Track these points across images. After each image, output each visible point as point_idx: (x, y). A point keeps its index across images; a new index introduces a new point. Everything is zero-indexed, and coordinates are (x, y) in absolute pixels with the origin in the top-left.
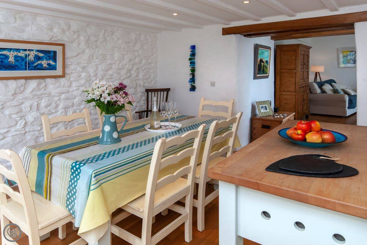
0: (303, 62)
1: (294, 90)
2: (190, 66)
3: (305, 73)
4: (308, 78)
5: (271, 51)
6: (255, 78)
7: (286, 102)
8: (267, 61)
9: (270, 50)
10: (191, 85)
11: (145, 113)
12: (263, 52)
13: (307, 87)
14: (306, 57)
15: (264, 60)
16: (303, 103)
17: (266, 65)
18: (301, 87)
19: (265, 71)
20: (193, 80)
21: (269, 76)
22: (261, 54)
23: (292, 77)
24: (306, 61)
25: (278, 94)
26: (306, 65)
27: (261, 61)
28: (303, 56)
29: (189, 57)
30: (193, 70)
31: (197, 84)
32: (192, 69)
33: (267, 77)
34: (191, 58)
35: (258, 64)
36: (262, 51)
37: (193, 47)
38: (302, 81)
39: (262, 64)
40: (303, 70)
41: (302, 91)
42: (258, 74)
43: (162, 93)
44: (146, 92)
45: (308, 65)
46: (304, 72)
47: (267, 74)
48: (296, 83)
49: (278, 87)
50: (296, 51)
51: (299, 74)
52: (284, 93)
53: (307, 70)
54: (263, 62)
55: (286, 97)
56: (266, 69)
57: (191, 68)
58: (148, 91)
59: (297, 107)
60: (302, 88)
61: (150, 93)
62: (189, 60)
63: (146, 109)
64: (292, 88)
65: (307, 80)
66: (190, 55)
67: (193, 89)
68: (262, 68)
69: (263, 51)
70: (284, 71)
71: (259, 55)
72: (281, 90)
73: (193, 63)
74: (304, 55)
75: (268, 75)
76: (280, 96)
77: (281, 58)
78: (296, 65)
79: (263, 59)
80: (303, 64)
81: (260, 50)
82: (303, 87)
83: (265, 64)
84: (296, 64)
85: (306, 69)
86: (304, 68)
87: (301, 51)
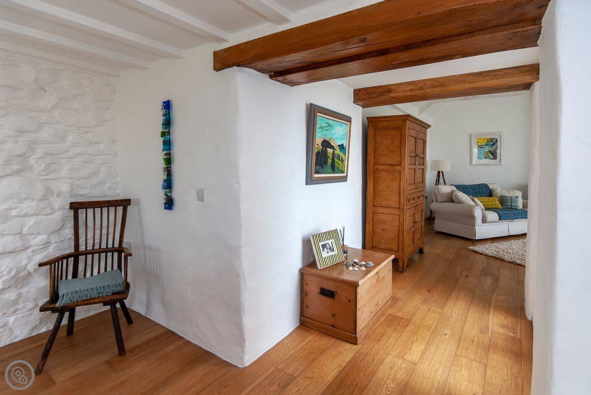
0: (415, 152)
1: (398, 206)
2: (163, 150)
3: (419, 173)
4: (423, 181)
5: (350, 125)
6: (310, 181)
7: (384, 227)
8: (343, 145)
9: (349, 123)
10: (166, 195)
11: (71, 260)
12: (330, 125)
13: (421, 198)
14: (420, 142)
15: (336, 143)
16: (413, 229)
17: (341, 154)
18: (409, 200)
19: (338, 168)
20: (168, 184)
21: (347, 176)
22: (327, 128)
23: (393, 180)
24: (420, 150)
25: (370, 210)
26: (420, 157)
27: (326, 144)
28: (414, 139)
29: (160, 129)
30: (168, 161)
31: (176, 194)
32: (166, 157)
33: (344, 179)
34: (163, 131)
35: (316, 151)
36: (327, 123)
37: (167, 105)
38: (412, 187)
39: (330, 151)
40: (414, 167)
41: (411, 206)
42: (317, 172)
43: (112, 209)
44: (71, 208)
45: (424, 158)
46: (417, 170)
47: (343, 172)
48: (400, 192)
49: (370, 198)
50: (401, 128)
51: (407, 173)
52: (380, 210)
53: (422, 167)
54: (332, 147)
55: (384, 217)
56: (340, 163)
57: (165, 154)
58: (76, 207)
59: (401, 238)
60: (412, 201)
61: (82, 213)
62: (162, 136)
63: (73, 251)
64: (393, 201)
65: (422, 185)
66: (163, 124)
67: (169, 204)
68: (330, 161)
69: (330, 122)
70: (380, 167)
71: (318, 130)
72: (375, 205)
73: (167, 144)
74: (416, 138)
75: (345, 175)
76: (373, 215)
77: (375, 142)
78: (401, 157)
79: (330, 139)
80: (413, 155)
81: (321, 120)
82: (414, 199)
83: (338, 152)
84: (400, 154)
85: (419, 165)
86: (417, 163)
87: (410, 130)
